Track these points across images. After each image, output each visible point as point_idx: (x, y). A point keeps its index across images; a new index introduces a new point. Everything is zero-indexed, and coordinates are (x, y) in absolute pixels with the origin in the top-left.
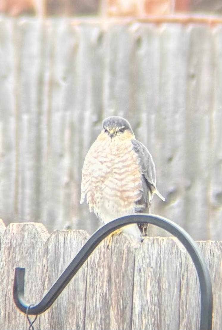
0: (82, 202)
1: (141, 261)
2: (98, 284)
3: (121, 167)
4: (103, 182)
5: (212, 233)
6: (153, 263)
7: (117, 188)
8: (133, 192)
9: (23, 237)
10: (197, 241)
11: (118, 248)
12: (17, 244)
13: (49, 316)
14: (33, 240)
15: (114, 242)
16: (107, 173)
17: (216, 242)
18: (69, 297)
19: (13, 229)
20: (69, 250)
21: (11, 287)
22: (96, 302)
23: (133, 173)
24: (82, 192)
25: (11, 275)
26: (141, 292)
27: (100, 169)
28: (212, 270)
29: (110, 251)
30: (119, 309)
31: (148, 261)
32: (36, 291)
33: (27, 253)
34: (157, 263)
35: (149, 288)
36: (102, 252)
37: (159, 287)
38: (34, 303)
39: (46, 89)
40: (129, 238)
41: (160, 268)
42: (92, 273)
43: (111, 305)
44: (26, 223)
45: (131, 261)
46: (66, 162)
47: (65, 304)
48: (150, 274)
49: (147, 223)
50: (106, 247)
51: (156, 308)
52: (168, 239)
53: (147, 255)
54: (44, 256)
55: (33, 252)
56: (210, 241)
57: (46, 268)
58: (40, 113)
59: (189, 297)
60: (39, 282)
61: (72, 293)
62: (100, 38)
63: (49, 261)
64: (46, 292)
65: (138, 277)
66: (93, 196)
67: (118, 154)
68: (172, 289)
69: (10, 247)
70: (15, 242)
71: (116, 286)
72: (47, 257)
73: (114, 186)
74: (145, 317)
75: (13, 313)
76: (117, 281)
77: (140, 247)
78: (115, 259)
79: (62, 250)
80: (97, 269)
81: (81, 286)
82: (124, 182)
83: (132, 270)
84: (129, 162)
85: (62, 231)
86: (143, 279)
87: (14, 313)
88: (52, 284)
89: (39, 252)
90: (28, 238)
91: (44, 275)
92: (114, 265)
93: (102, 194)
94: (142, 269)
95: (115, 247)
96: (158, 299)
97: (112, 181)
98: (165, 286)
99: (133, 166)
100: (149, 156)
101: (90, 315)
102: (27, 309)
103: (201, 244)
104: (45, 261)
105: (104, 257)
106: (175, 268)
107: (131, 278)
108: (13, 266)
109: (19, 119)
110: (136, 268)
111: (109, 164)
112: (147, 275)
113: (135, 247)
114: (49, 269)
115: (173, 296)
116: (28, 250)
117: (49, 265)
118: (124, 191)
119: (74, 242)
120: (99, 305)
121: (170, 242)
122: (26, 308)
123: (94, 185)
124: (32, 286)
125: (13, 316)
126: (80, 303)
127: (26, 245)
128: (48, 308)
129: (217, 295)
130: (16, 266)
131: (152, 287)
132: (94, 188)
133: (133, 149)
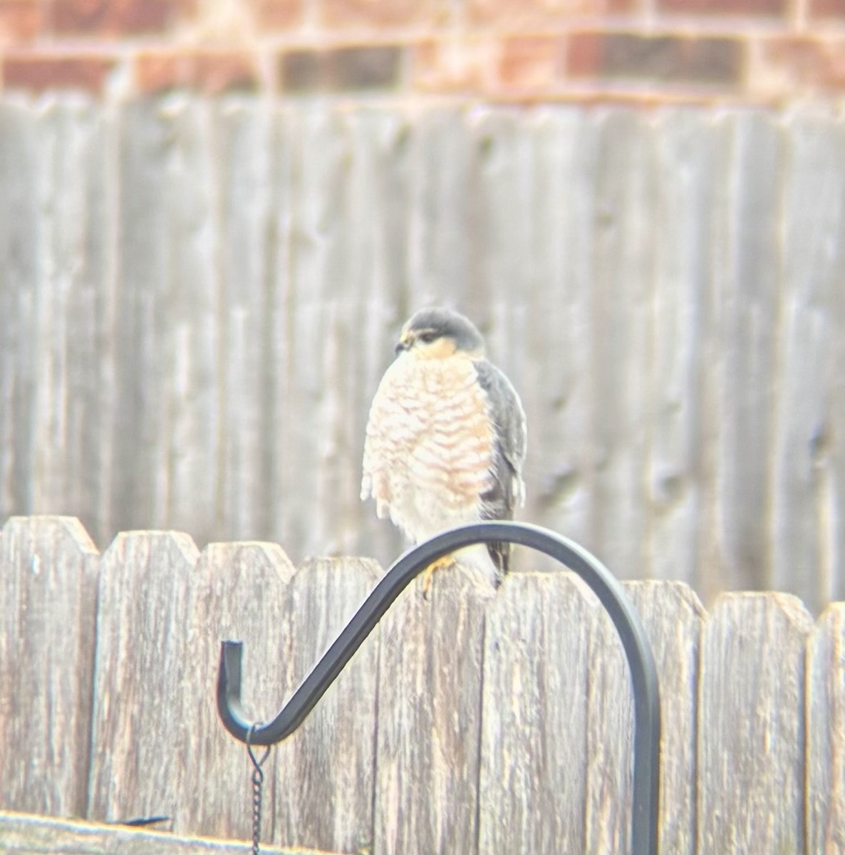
0: (364, 496)
1: (498, 625)
2: (403, 678)
3: (449, 419)
4: (411, 450)
5: (657, 565)
6: (526, 631)
7: (442, 464)
8: (475, 473)
9: (236, 575)
10: (623, 582)
11: (448, 598)
12: (225, 589)
13: (296, 749)
14: (258, 581)
15: (437, 585)
16: (419, 433)
17: (666, 585)
18: (341, 706)
19: (214, 557)
20: (338, 601)
21: (212, 685)
22: (401, 717)
23: (476, 432)
24: (364, 472)
25: (211, 658)
26: (499, 694)
27: (405, 425)
28: (658, 644)
29: (430, 604)
30: (451, 732)
31: (514, 625)
32: (266, 693)
33: (246, 608)
34: (533, 631)
35: (517, 686)
36: (413, 606)
37: (541, 685)
38: (264, 719)
39: (283, 252)
40: (470, 575)
41: (542, 641)
42: (390, 652)
43: (434, 724)
44: (245, 544)
45: (476, 627)
46: (329, 410)
47: (331, 720)
48: (518, 655)
49: (508, 541)
50: (421, 596)
51: (535, 730)
52: (558, 577)
53: (512, 614)
54: (284, 616)
55: (260, 607)
56: (653, 582)
57: (288, 642)
58: (269, 304)
59: (607, 705)
60: (274, 674)
61: (346, 696)
62: (403, 139)
63: (295, 628)
64: (289, 696)
65: (494, 662)
66: (385, 482)
67: (442, 391)
68: (568, 689)
69: (210, 596)
70: (219, 584)
71: (443, 682)
72: (290, 616)
73: (436, 460)
74: (509, 750)
75: (217, 741)
76: (446, 670)
77: (496, 596)
78: (440, 623)
79: (322, 604)
80: (402, 645)
81: (367, 683)
82: (455, 452)
83: (479, 647)
84: (467, 409)
85: (322, 562)
86: (504, 667)
87: (220, 742)
88: (302, 676)
89: (272, 608)
90: (248, 576)
91: (285, 658)
92: (438, 634)
93: (407, 477)
94: (501, 645)
95: (439, 595)
96: (538, 712)
97: (430, 450)
98: (554, 681)
99: (477, 418)
100: (513, 397)
101: (387, 746)
102: (249, 733)
103: (633, 589)
104: (286, 626)
105: (417, 618)
106: (575, 640)
107: (476, 665)
108: (216, 637)
109: (224, 319)
110: (488, 642)
111: (424, 414)
112: (512, 658)
113: (484, 595)
114: (295, 644)
115: (572, 703)
116: (248, 601)
117: (294, 635)
118: (457, 471)
119: (350, 584)
120: (407, 724)
121: (564, 584)
122: (245, 730)
123: (390, 456)
124: (258, 681)
125: (218, 748)
126: (364, 721)
127: (244, 592)
128: (292, 731)
129: (670, 703)
130: (223, 636)
131: (524, 685)
132: (390, 462)
133: (475, 382)
